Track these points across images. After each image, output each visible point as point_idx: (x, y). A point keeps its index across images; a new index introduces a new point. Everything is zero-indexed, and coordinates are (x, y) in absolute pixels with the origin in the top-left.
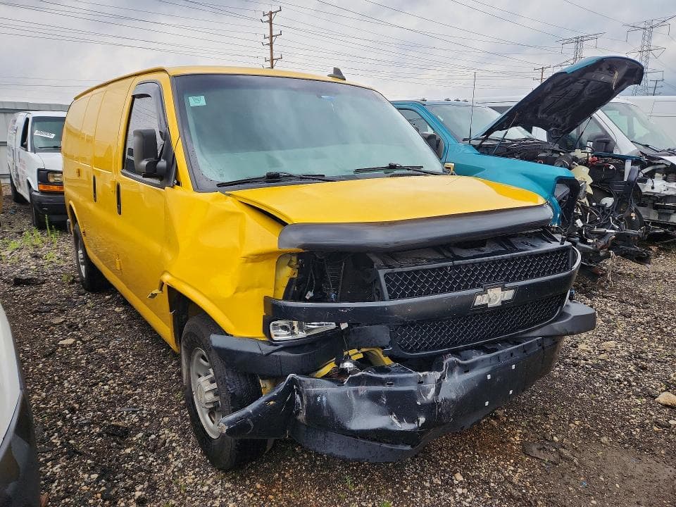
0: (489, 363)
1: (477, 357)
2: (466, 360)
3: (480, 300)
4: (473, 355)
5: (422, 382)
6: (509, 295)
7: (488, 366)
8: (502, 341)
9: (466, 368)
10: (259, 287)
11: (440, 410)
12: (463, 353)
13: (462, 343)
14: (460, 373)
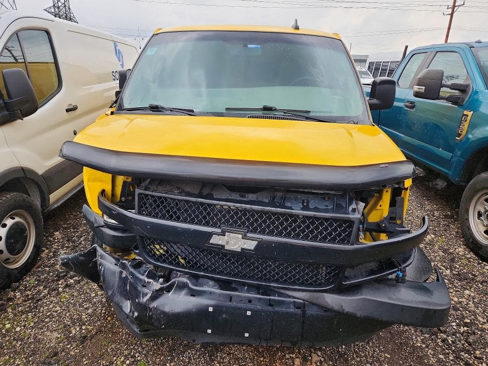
0: (217, 298)
1: (210, 287)
2: (196, 286)
3: (215, 240)
4: (206, 284)
5: (145, 286)
6: (251, 245)
7: (214, 299)
8: (249, 285)
9: (193, 293)
10: (101, 181)
11: (151, 313)
12: (201, 280)
13: (206, 270)
14: (186, 294)
